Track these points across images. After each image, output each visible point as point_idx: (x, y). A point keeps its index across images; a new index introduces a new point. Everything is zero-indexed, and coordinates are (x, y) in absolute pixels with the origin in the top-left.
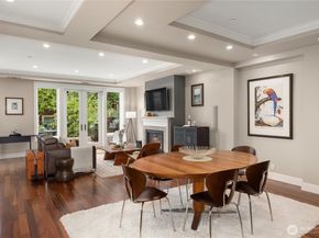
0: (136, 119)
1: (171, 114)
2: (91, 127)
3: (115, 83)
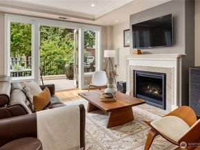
2: (67, 65)
3: (94, 20)
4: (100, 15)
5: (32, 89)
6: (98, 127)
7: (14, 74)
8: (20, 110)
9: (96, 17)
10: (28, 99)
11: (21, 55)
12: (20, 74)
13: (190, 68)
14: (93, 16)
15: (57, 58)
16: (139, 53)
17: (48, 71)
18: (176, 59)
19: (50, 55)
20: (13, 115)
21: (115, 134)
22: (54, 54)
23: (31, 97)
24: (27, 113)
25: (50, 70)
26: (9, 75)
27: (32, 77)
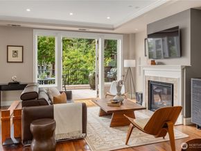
0: (135, 68)
1: (186, 61)
2: (90, 75)
3: (113, 29)
4: (119, 25)
5: (53, 92)
6: (103, 126)
7: (41, 82)
8: (44, 102)
9: (115, 26)
10: (50, 99)
11: (48, 64)
12: (46, 82)
13: (192, 79)
14: (112, 26)
15: (83, 67)
16: (153, 63)
17: (74, 80)
18: (180, 70)
19: (76, 63)
20: (40, 105)
21: (114, 131)
22: (79, 62)
23: (52, 98)
24: (48, 104)
25: (76, 80)
26: (37, 82)
27: (56, 85)
